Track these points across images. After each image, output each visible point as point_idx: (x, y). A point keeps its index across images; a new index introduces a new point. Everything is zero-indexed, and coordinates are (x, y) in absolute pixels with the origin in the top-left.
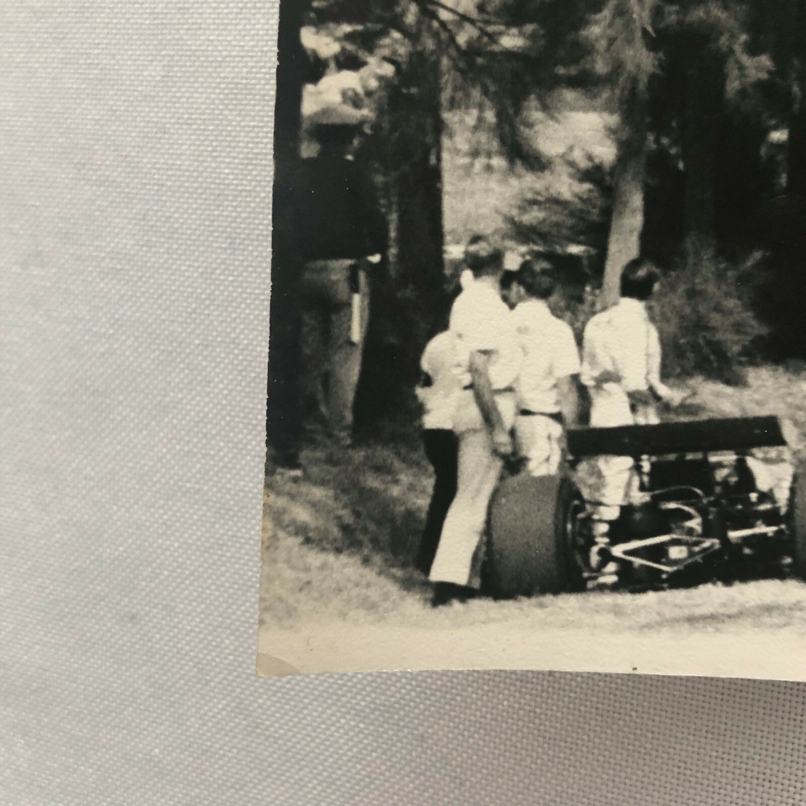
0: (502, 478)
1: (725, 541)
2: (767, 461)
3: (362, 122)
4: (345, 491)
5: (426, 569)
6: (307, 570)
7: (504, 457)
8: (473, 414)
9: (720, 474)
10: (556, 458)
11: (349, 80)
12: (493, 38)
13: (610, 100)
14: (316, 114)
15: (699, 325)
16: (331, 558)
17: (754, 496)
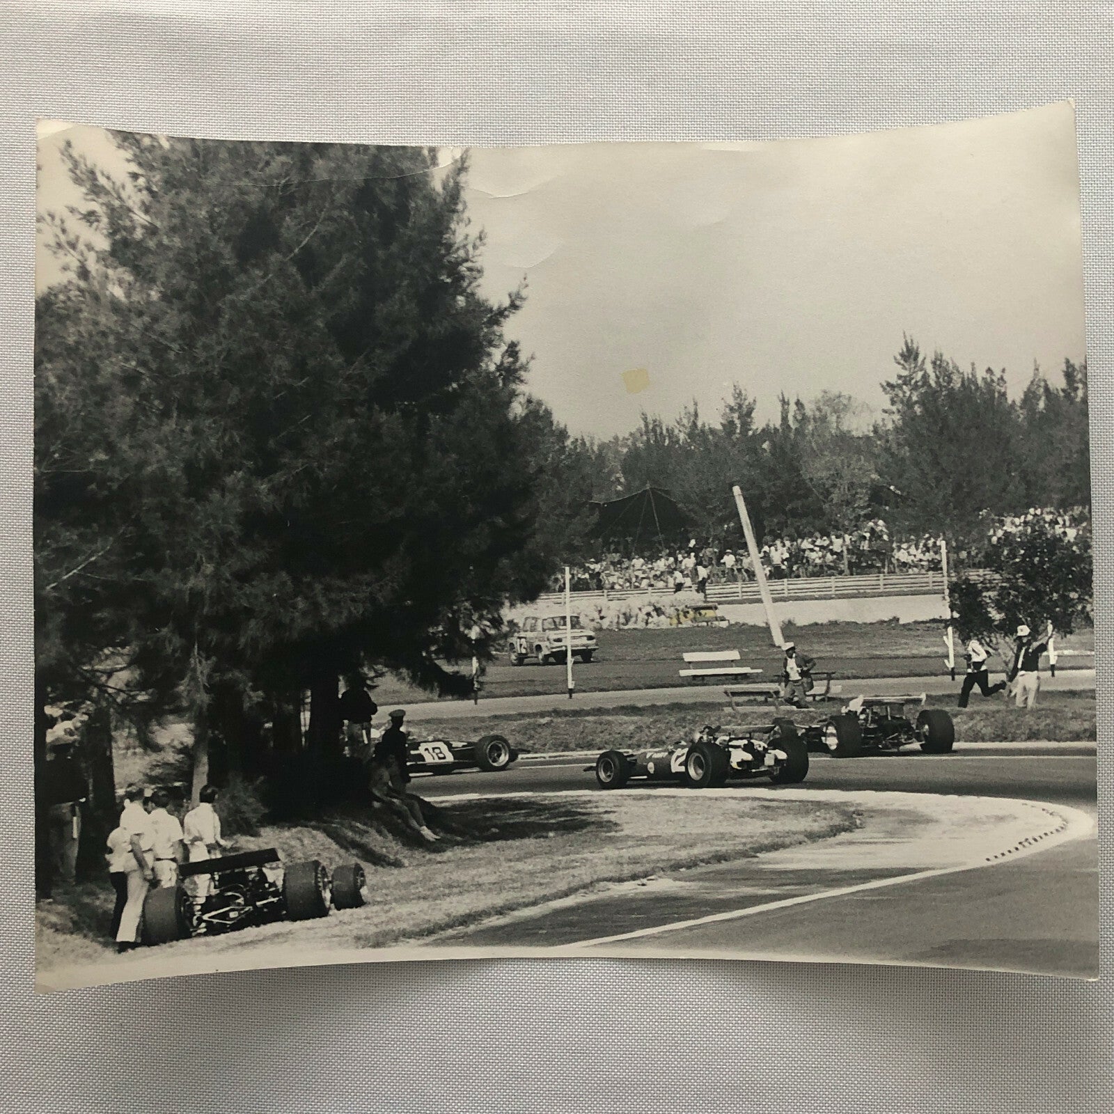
0: (149, 891)
1: (255, 906)
2: (272, 869)
3: (75, 741)
4: (74, 906)
5: (115, 937)
6: (57, 943)
7: (149, 881)
8: (134, 863)
9: (251, 877)
10: (174, 878)
11: (68, 724)
12: (134, 697)
13: (190, 718)
14: (53, 741)
15: (238, 811)
16: (68, 937)
17: (267, 885)
